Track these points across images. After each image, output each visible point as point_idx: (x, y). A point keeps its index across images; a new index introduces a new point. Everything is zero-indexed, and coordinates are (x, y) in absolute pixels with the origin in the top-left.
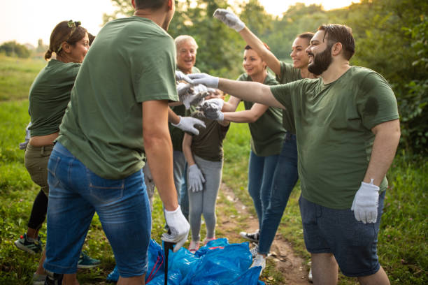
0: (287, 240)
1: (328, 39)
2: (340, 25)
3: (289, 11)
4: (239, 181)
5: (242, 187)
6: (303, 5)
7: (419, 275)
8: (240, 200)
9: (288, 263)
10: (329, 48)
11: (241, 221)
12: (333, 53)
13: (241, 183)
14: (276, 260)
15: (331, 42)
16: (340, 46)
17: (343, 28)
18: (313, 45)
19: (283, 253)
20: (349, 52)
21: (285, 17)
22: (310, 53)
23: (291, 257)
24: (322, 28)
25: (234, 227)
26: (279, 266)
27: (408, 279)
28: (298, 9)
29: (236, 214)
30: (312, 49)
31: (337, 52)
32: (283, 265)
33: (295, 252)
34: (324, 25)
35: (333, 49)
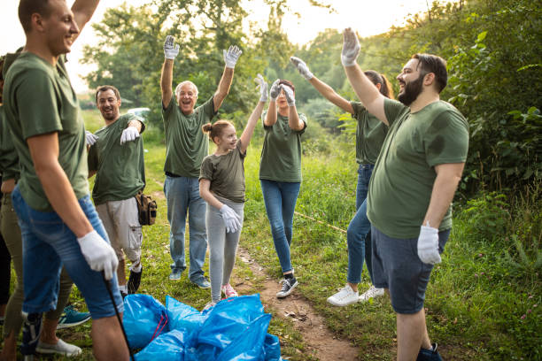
0: (307, 299)
1: (422, 68)
2: (435, 57)
3: (318, 40)
4: (255, 241)
5: (259, 247)
6: (335, 31)
7: (445, 324)
8: (256, 260)
9: (307, 323)
10: (422, 78)
11: (257, 282)
12: (425, 82)
13: (258, 243)
14: (294, 320)
15: (424, 72)
16: (433, 76)
17: (437, 59)
18: (405, 73)
19: (303, 312)
20: (441, 84)
21: (313, 46)
22: (402, 81)
23: (311, 317)
24: (417, 57)
25: (248, 288)
26: (297, 325)
27: (433, 328)
28: (329, 36)
29: (251, 275)
30: (404, 77)
31: (429, 82)
32: (302, 324)
33: (316, 310)
34: (419, 54)
35: (425, 79)
